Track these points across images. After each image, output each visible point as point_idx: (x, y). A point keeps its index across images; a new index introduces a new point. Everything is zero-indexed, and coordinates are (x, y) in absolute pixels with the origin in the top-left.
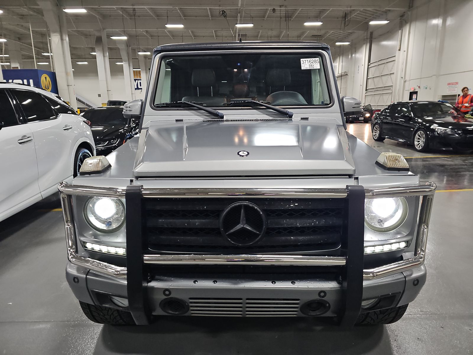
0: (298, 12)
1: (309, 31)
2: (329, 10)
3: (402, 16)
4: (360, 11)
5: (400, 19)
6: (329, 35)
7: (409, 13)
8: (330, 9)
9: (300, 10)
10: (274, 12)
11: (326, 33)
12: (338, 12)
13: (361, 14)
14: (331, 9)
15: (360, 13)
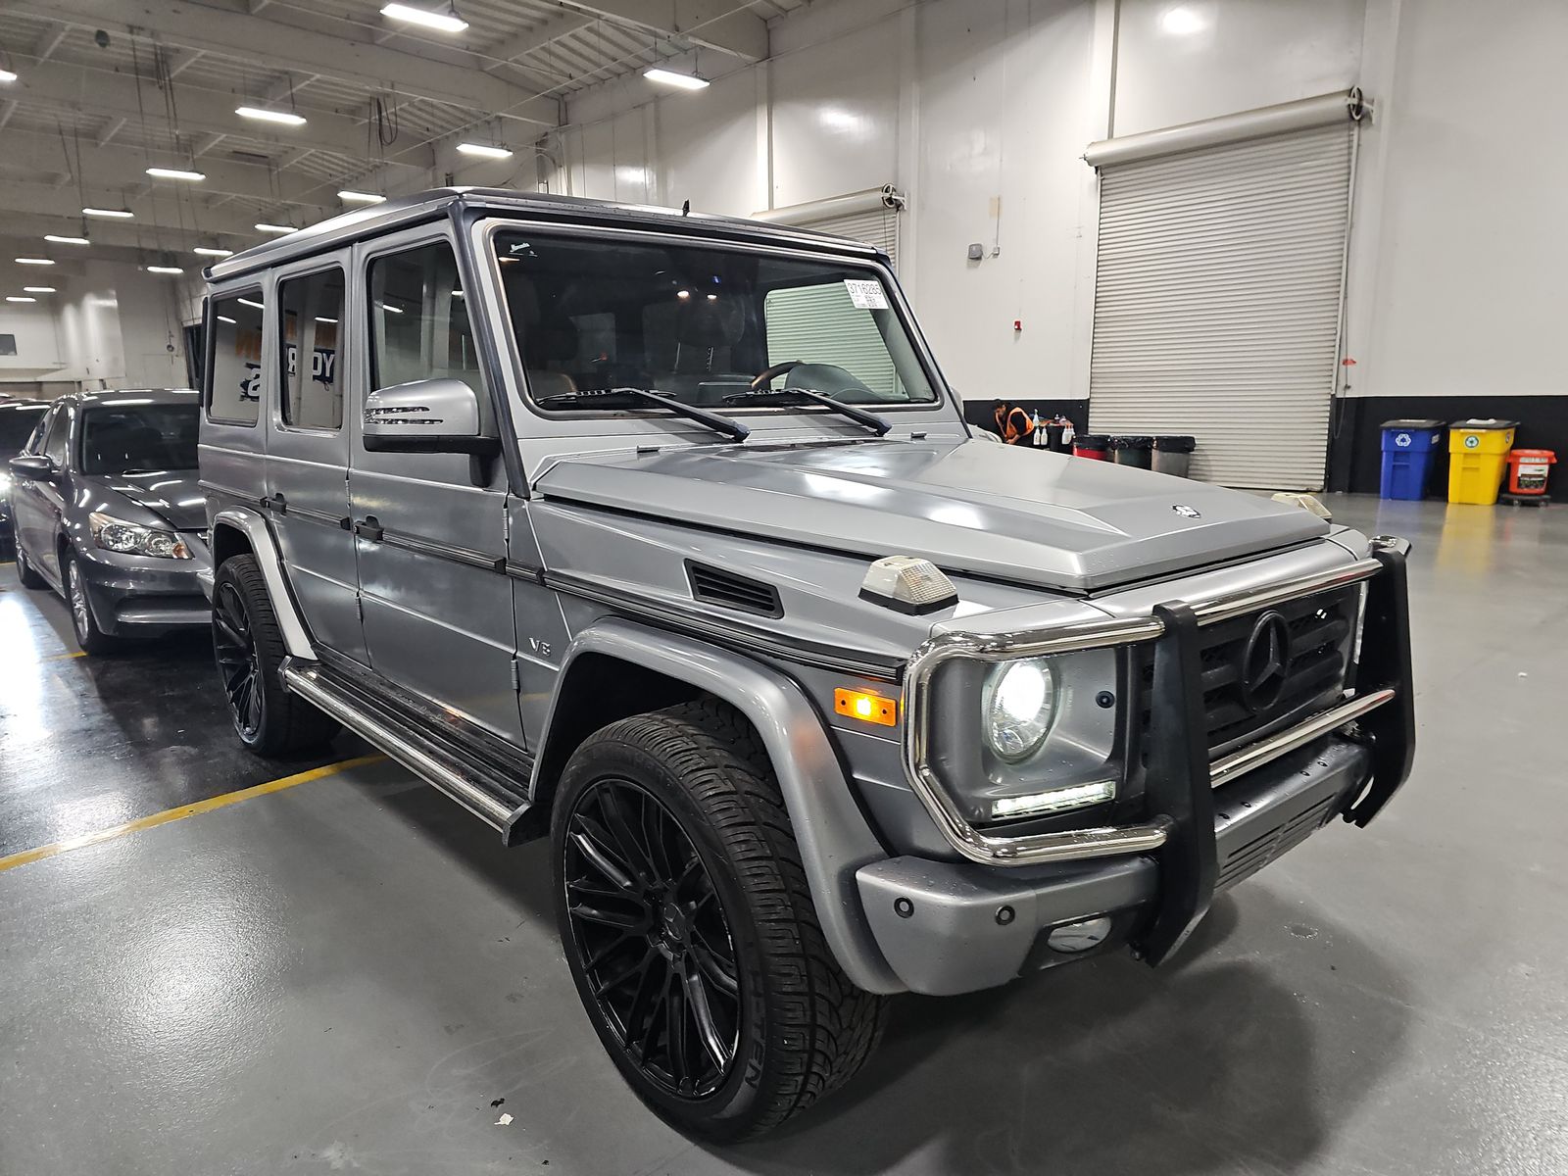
0: (189, 63)
1: (224, 135)
2: (308, 77)
3: (541, 143)
4: (411, 104)
5: (537, 151)
6: (298, 162)
7: (562, 138)
8: (313, 76)
9: (199, 55)
10: (103, 45)
11: (286, 152)
12: (333, 91)
13: (411, 113)
14: (318, 76)
15: (411, 109)
